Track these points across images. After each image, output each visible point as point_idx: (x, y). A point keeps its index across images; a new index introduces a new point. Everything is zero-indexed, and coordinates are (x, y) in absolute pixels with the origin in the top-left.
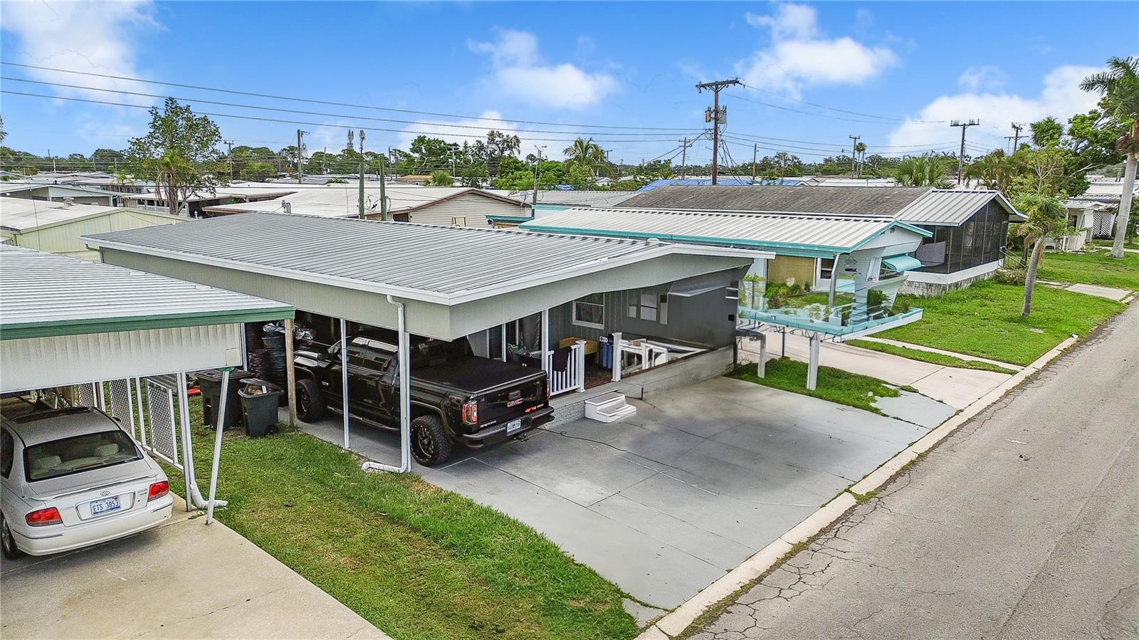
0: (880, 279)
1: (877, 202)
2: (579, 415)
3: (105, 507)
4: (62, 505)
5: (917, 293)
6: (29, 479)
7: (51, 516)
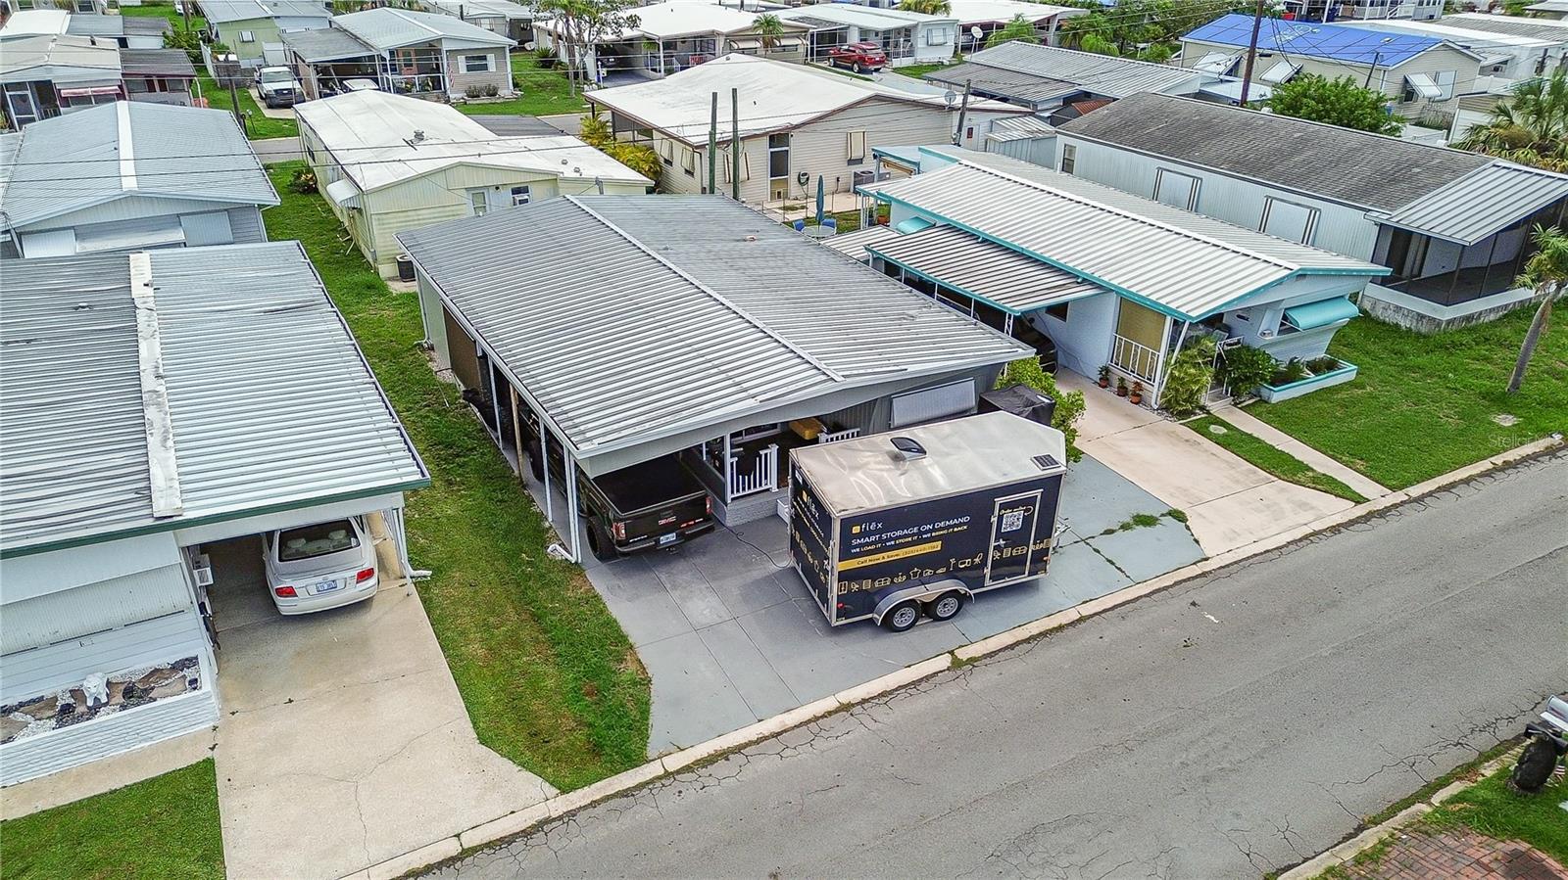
0: (1280, 332)
1: (1394, 180)
2: (769, 513)
3: (326, 587)
4: (295, 584)
5: (1404, 323)
6: (281, 560)
7: (290, 592)
